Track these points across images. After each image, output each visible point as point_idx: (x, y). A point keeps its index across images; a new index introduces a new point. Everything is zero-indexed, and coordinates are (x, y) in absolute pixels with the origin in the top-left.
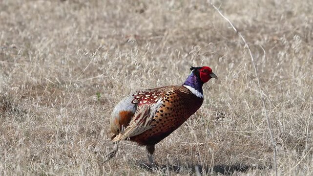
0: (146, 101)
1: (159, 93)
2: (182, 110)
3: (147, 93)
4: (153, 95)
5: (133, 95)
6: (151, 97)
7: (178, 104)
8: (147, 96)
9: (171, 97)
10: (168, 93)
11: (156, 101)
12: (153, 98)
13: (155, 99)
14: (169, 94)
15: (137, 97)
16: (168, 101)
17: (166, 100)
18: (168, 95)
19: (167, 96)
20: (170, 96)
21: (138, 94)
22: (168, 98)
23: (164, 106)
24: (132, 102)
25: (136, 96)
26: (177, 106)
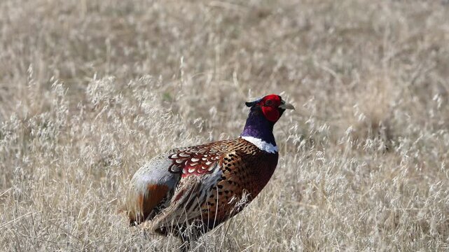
0: (193, 170)
1: (214, 156)
2: (251, 184)
3: (193, 155)
4: (204, 159)
5: (170, 157)
6: (201, 163)
7: (245, 174)
8: (193, 160)
9: (234, 164)
10: (227, 156)
11: (210, 169)
12: (204, 165)
13: (208, 167)
14: (230, 158)
15: (177, 161)
16: (230, 170)
17: (226, 168)
18: (229, 161)
19: (227, 161)
20: (232, 161)
21: (178, 155)
22: (229, 165)
23: (224, 178)
24: (170, 170)
25: (174, 160)
26: (244, 177)
